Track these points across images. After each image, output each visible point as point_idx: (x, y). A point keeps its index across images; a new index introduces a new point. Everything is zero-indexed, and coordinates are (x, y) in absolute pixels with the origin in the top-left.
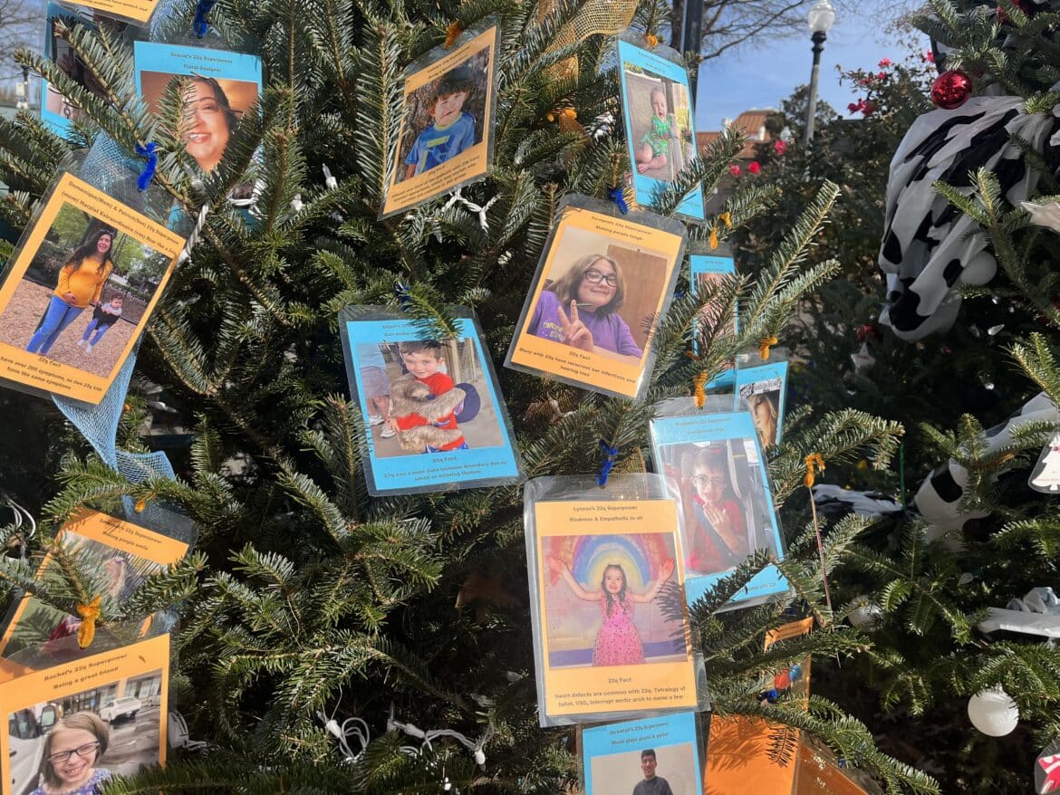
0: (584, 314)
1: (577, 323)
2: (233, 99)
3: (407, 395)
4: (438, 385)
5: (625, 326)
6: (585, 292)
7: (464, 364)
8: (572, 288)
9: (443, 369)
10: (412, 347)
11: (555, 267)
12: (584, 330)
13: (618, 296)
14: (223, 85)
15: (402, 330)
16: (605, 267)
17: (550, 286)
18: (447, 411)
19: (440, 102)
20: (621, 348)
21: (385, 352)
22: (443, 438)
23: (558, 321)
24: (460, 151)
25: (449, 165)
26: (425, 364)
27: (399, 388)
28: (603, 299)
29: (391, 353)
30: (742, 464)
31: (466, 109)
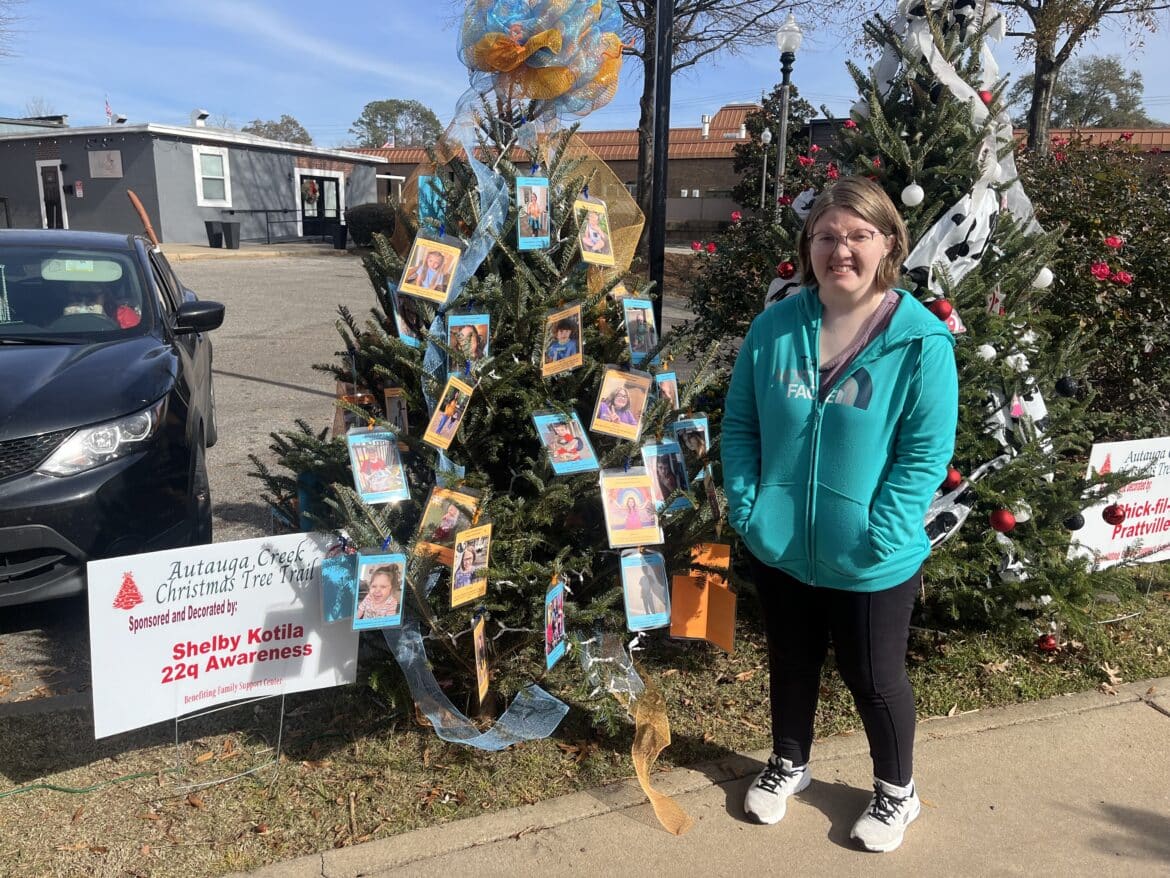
0: (616, 410)
1: (615, 414)
2: (479, 331)
3: (559, 442)
4: (568, 438)
5: (632, 415)
6: (616, 402)
7: (575, 429)
8: (612, 401)
9: (569, 433)
10: (557, 425)
11: (605, 392)
12: (617, 416)
13: (628, 403)
14: (477, 327)
15: (552, 419)
16: (622, 392)
17: (604, 401)
18: (573, 447)
19: (559, 332)
20: (630, 422)
21: (549, 427)
22: (573, 456)
23: (607, 413)
24: (571, 355)
25: (567, 359)
26: (562, 431)
27: (556, 440)
28: (623, 405)
29: (550, 427)
30: (675, 462)
31: (571, 337)
